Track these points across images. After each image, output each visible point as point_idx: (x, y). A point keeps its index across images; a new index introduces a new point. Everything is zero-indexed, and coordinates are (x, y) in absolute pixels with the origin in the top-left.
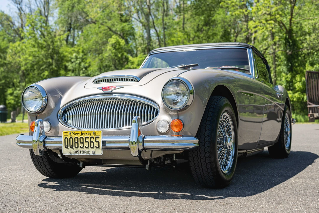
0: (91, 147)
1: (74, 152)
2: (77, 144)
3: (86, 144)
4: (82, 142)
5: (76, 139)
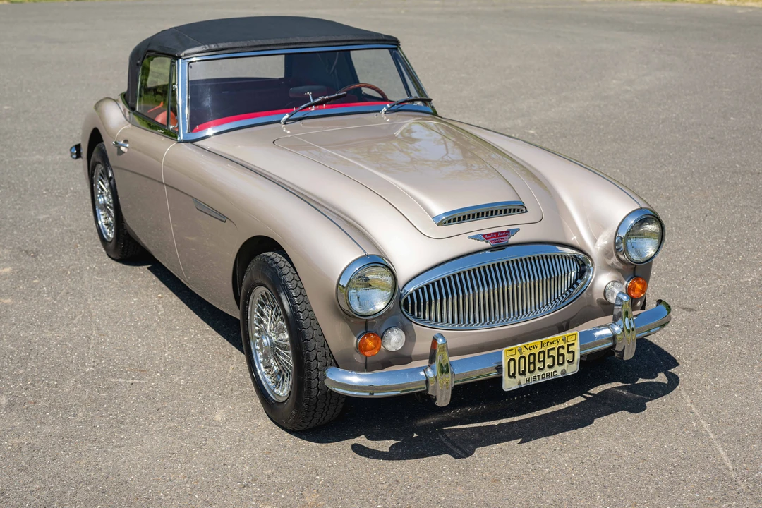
0: (559, 364)
1: (527, 380)
2: (532, 366)
3: (549, 362)
4: (541, 359)
5: (532, 357)
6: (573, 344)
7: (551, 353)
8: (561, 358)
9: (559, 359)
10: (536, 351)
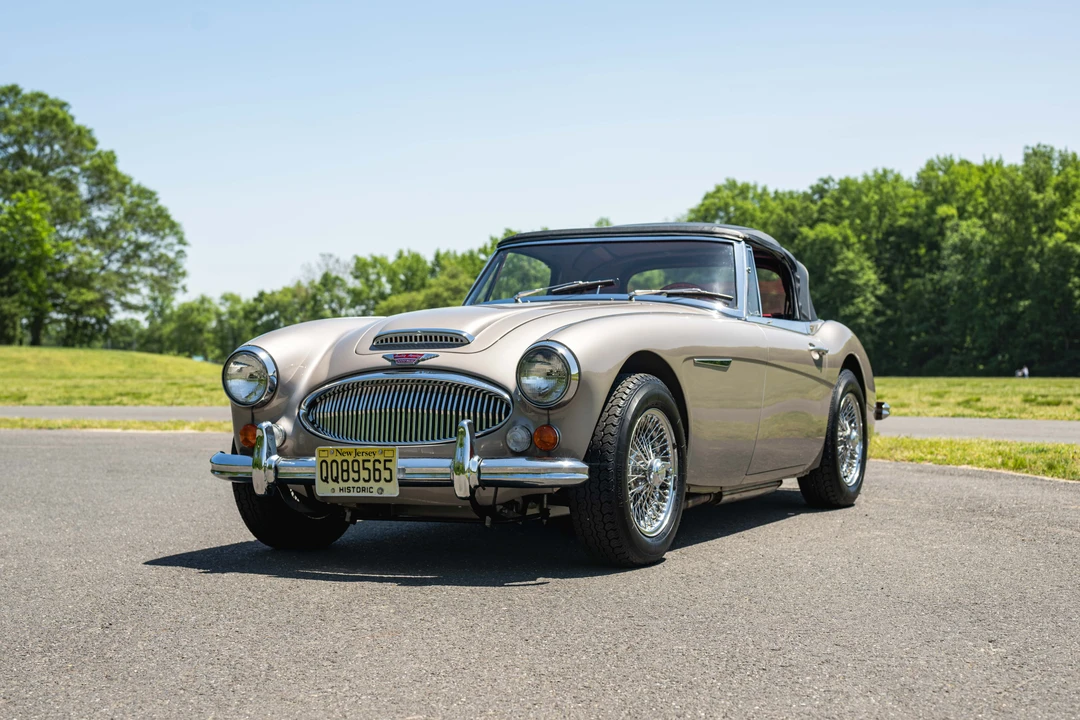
0: (376, 481)
1: (340, 490)
2: (345, 474)
3: (364, 474)
4: (356, 469)
5: (345, 464)
6: (391, 461)
7: (367, 465)
8: (377, 473)
9: (375, 475)
10: (350, 459)
